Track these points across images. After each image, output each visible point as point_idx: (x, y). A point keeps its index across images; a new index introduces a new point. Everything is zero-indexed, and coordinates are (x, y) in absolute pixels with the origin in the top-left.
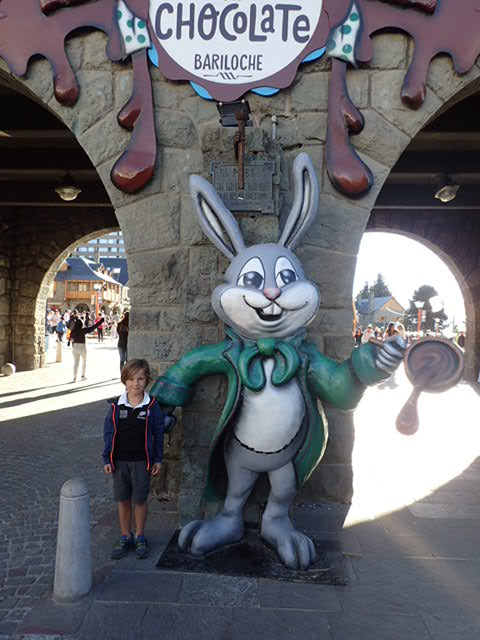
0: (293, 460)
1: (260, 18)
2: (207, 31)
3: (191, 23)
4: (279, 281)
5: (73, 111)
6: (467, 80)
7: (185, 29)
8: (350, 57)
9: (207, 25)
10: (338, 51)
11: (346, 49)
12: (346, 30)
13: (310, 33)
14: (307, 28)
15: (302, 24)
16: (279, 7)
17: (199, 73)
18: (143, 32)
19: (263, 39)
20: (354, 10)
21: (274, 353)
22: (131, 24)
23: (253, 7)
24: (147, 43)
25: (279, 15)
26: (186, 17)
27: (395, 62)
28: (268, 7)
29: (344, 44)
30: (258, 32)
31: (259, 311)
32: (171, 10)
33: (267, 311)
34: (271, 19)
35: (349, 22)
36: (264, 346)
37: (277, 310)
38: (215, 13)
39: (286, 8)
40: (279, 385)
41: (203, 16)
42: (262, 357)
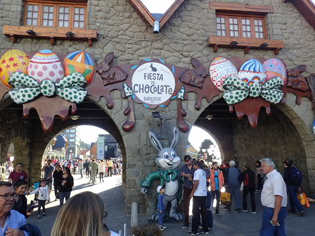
0: (177, 198)
1: (160, 88)
2: (147, 91)
3: (143, 89)
4: (172, 157)
5: (112, 110)
6: (210, 103)
7: (141, 91)
8: (182, 98)
9: (147, 90)
10: (179, 97)
11: (181, 97)
12: (181, 92)
13: (173, 92)
14: (172, 91)
15: (170, 90)
16: (165, 86)
17: (145, 102)
18: (131, 91)
19: (161, 93)
20: (183, 87)
21: (171, 173)
22: (128, 89)
23: (158, 86)
24: (132, 94)
25: (165, 88)
26: (141, 87)
27: (193, 99)
28: (162, 86)
29: (181, 95)
30: (160, 92)
31: (168, 163)
32: (137, 86)
33: (170, 163)
34: (163, 89)
35: (182, 90)
36: (169, 171)
37: (172, 163)
38: (149, 87)
39: (166, 86)
40: (173, 180)
41: (146, 88)
42: (169, 174)
